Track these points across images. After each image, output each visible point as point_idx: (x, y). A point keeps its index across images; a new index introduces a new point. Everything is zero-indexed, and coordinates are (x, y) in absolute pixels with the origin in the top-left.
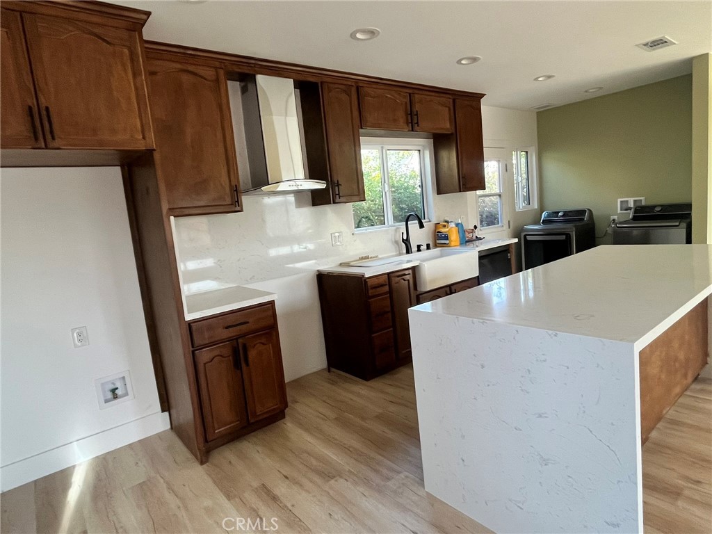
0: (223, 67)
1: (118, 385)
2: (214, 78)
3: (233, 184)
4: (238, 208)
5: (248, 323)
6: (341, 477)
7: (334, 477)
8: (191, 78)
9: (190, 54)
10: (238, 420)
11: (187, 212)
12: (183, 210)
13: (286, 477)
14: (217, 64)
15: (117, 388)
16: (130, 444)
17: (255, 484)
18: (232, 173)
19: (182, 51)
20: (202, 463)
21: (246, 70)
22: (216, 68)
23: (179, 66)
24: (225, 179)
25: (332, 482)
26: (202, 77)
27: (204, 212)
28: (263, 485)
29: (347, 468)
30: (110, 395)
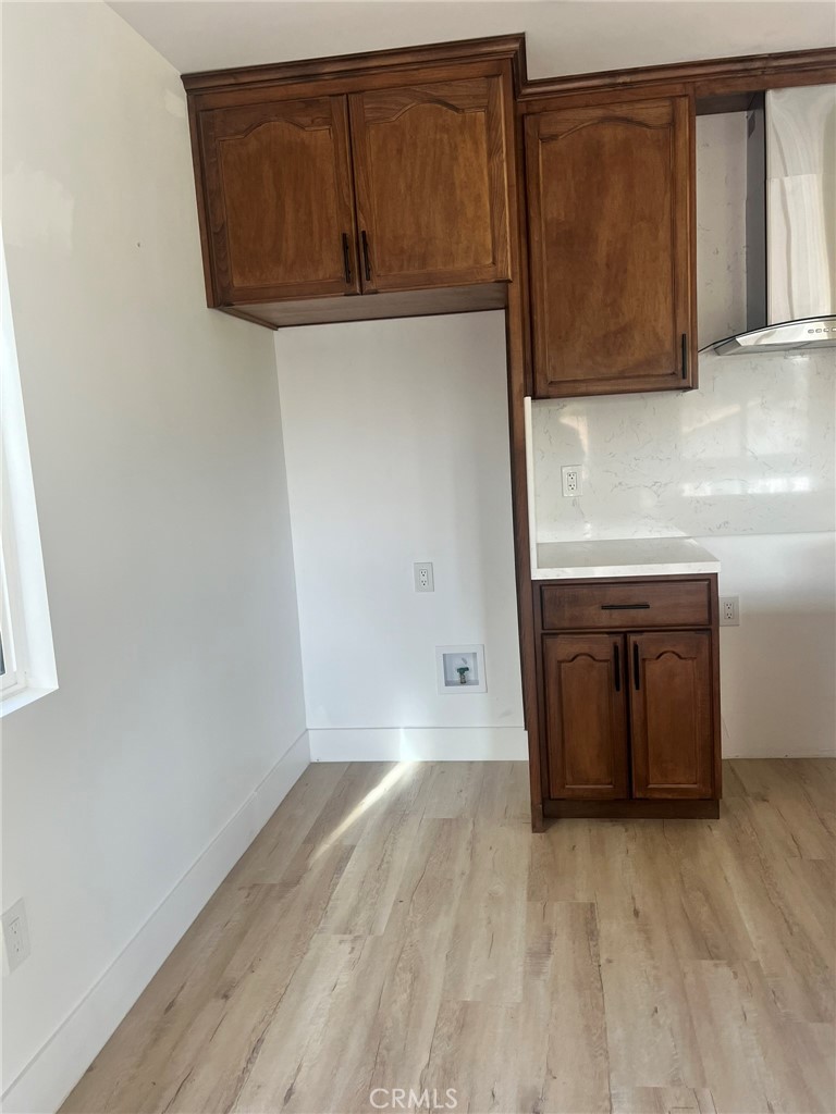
0: (690, 91)
1: (470, 665)
2: (665, 119)
3: (680, 332)
4: (684, 383)
5: (647, 607)
6: (730, 965)
7: (718, 958)
8: (621, 132)
9: (624, 84)
10: (610, 784)
11: (583, 388)
12: (577, 385)
13: (636, 913)
14: (678, 89)
15: (467, 669)
16: (472, 762)
17: (582, 898)
18: (680, 311)
19: (607, 81)
20: (535, 829)
21: (742, 86)
22: (673, 99)
23: (599, 113)
24: (663, 324)
25: (707, 963)
26: (641, 124)
27: (616, 388)
28: (592, 905)
29: (757, 956)
30: (456, 677)
